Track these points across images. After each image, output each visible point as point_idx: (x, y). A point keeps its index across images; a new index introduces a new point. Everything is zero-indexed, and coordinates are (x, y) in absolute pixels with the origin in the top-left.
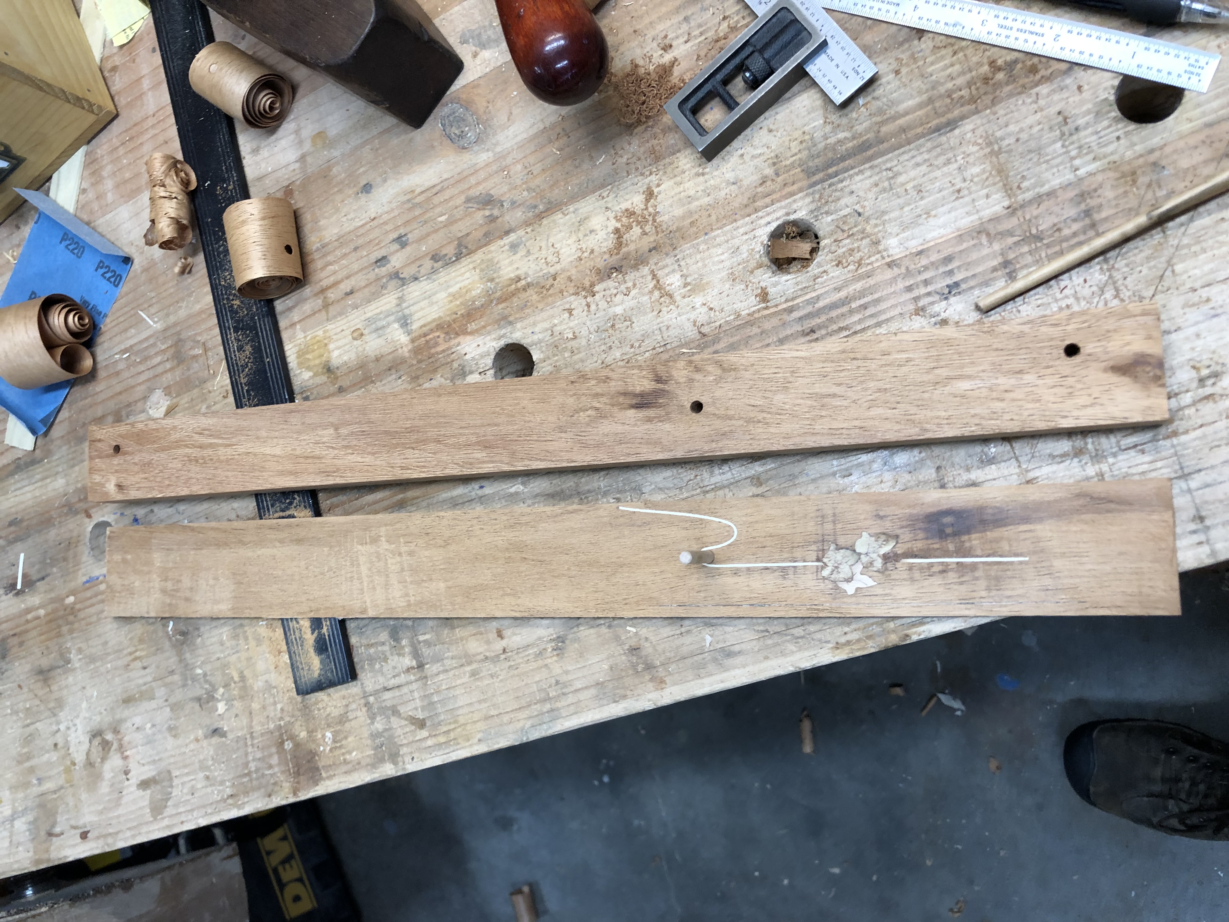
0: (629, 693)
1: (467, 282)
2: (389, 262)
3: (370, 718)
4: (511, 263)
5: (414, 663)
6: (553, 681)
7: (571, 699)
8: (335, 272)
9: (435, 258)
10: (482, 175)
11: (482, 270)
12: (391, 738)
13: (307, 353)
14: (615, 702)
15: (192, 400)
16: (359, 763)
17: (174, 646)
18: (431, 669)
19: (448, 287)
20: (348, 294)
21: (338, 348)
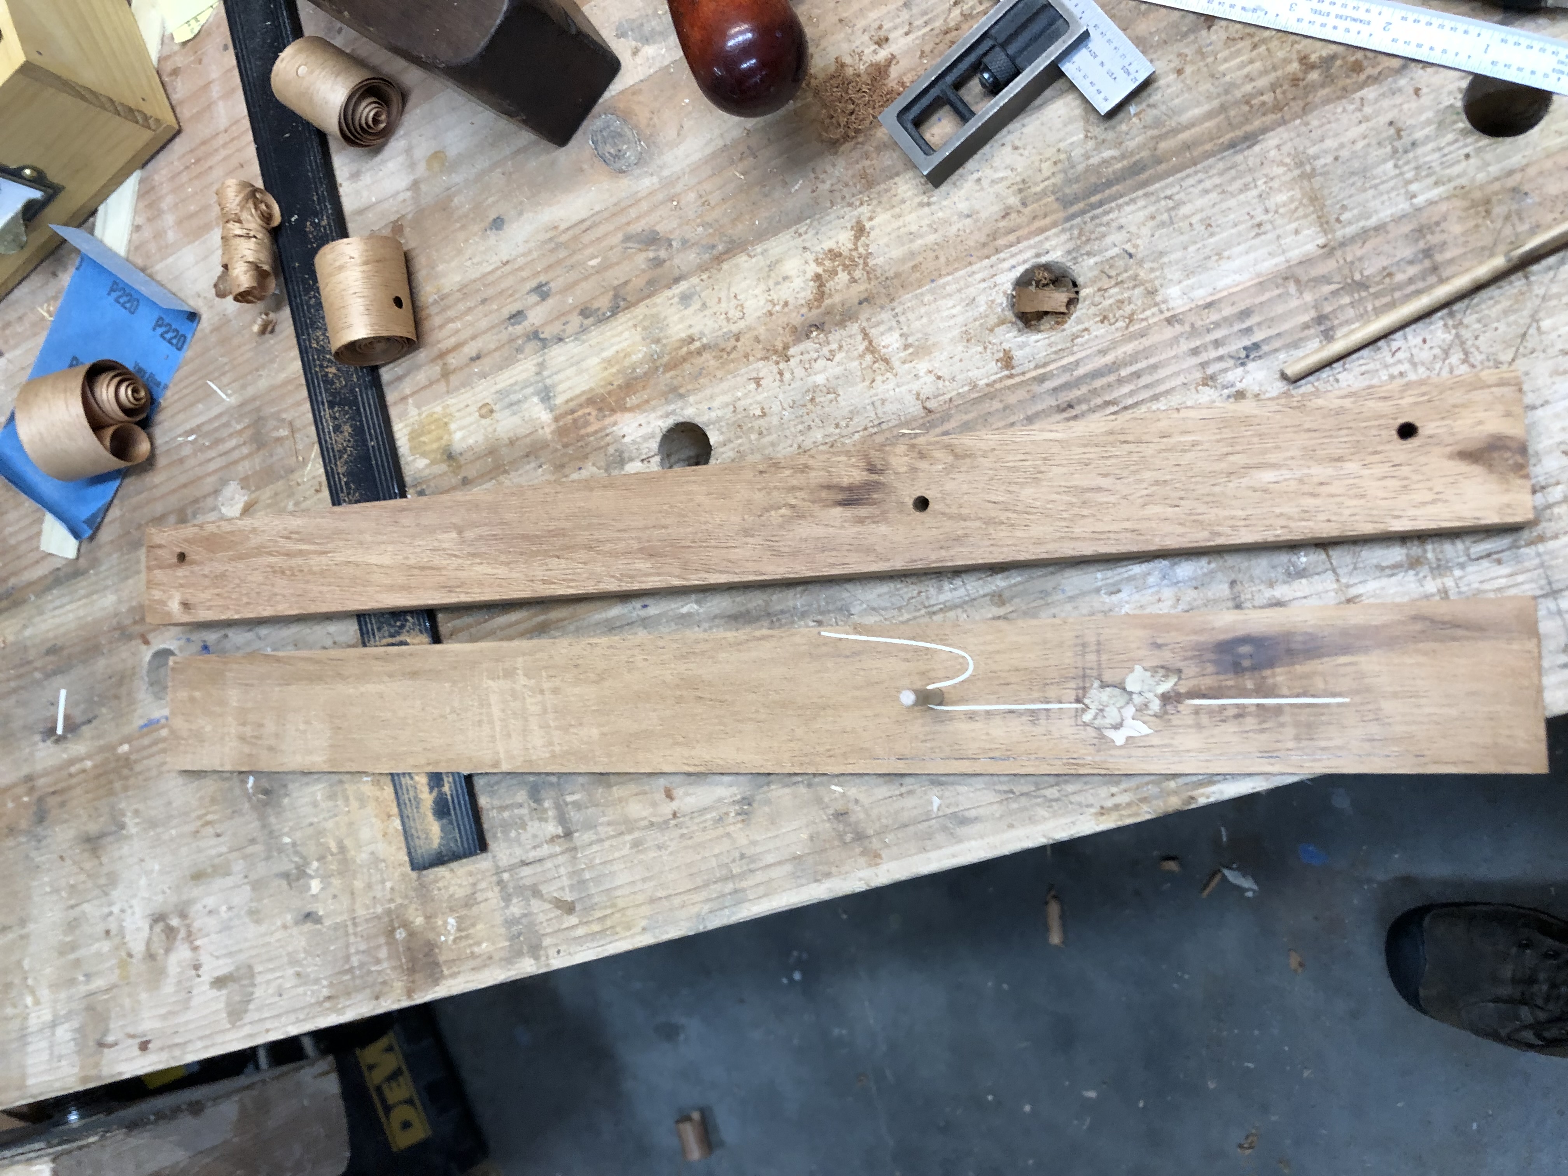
0: (834, 870)
1: (625, 344)
2: (526, 318)
3: (503, 899)
4: (682, 320)
5: (560, 831)
6: (737, 855)
7: (760, 877)
8: (457, 331)
9: (585, 313)
10: (644, 206)
11: (645, 328)
12: (531, 925)
13: (422, 434)
14: (816, 881)
15: (276, 494)
16: (490, 958)
17: (254, 808)
18: (581, 838)
19: (603, 350)
20: (473, 359)
21: (461, 428)
